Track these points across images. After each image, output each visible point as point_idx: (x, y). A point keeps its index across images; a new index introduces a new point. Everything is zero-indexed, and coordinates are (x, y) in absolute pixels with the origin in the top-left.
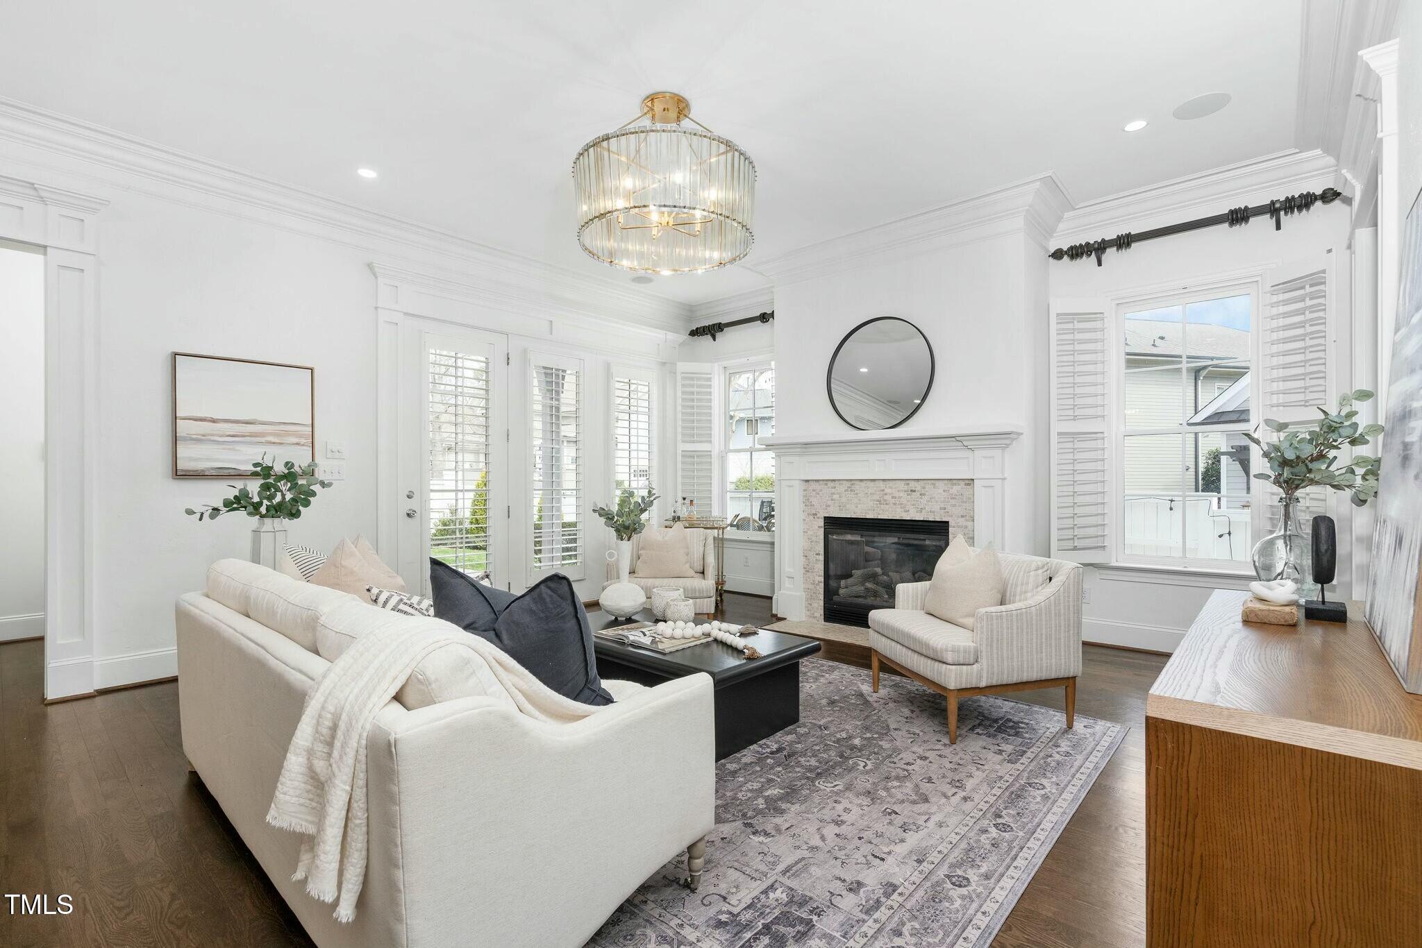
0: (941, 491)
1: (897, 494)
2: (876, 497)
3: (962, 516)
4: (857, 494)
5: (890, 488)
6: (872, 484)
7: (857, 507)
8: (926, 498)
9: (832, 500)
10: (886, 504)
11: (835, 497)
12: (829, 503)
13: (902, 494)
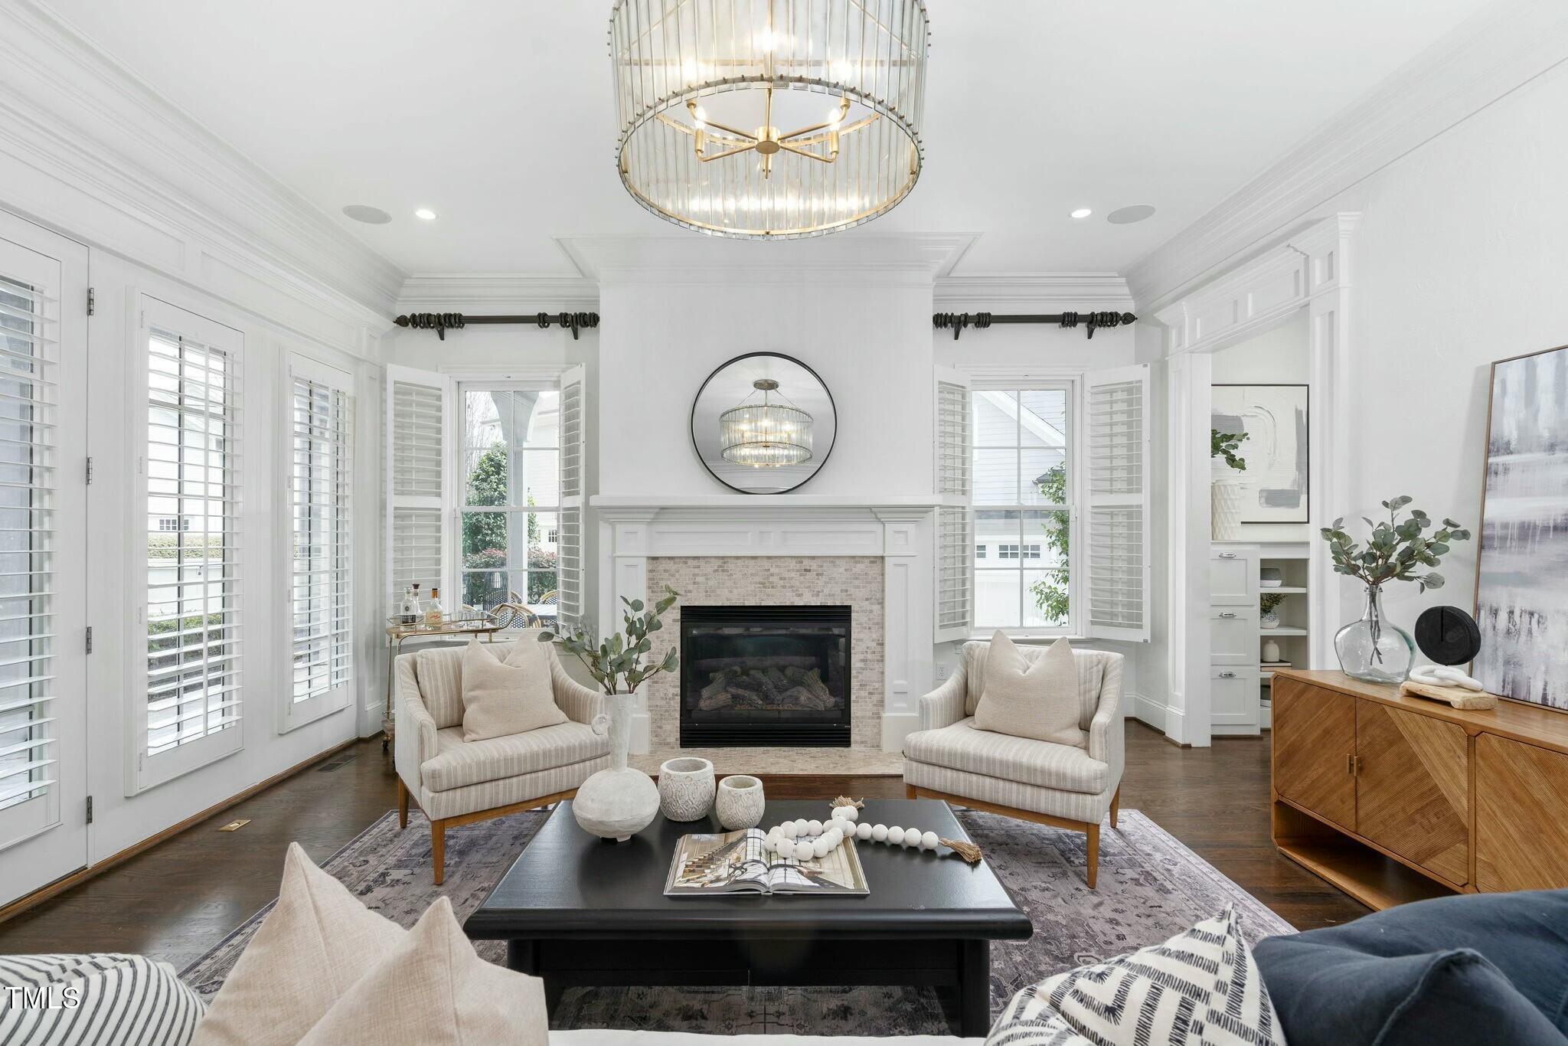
0: (842, 570)
1: (787, 575)
2: (757, 579)
3: (867, 599)
4: (731, 575)
5: (777, 566)
6: (752, 562)
7: (731, 592)
8: (823, 579)
9: (694, 583)
10: (773, 587)
11: (700, 579)
12: (690, 587)
13: (793, 575)
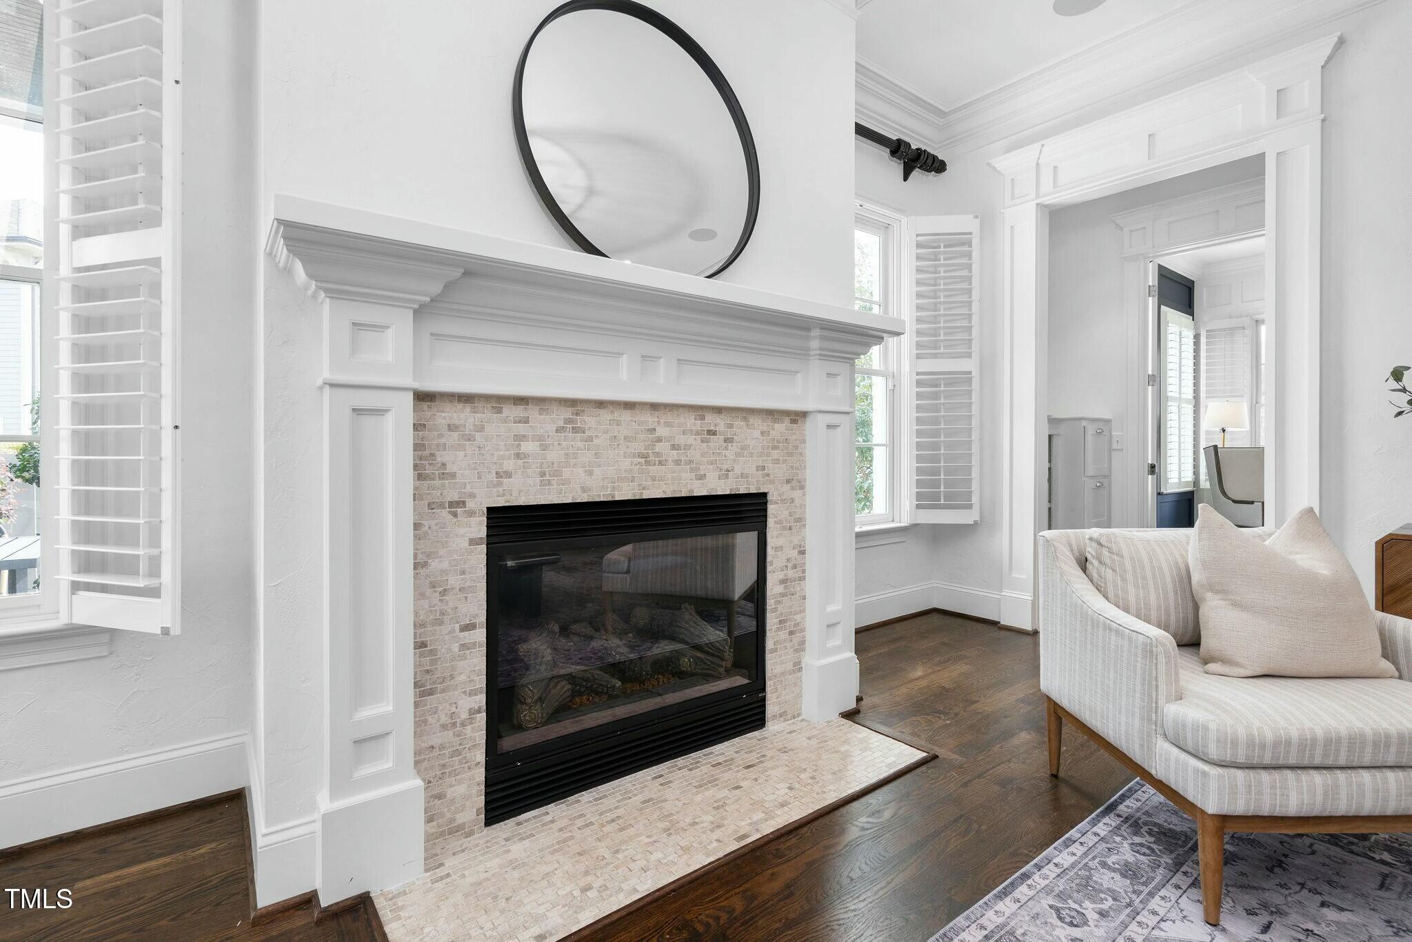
0: (757, 433)
1: (682, 440)
2: (638, 447)
4: (590, 439)
5: (668, 424)
6: (625, 416)
7: (590, 473)
8: (734, 448)
9: (518, 456)
10: (660, 463)
11: (529, 447)
12: (509, 465)
13: (690, 440)
